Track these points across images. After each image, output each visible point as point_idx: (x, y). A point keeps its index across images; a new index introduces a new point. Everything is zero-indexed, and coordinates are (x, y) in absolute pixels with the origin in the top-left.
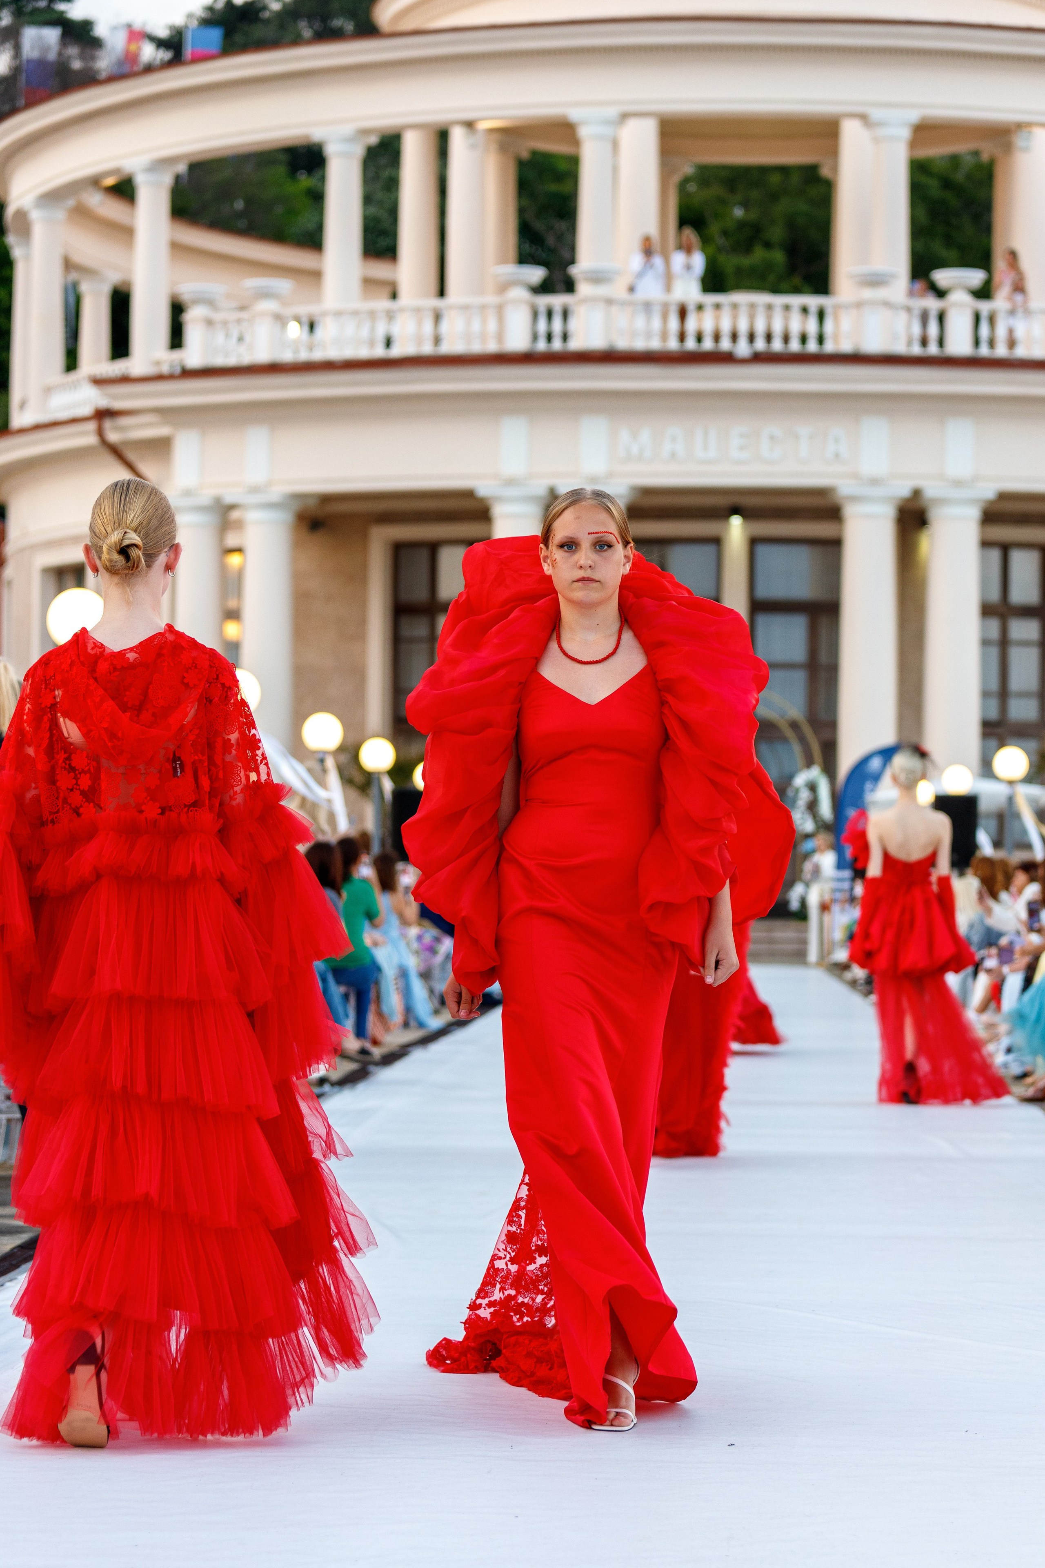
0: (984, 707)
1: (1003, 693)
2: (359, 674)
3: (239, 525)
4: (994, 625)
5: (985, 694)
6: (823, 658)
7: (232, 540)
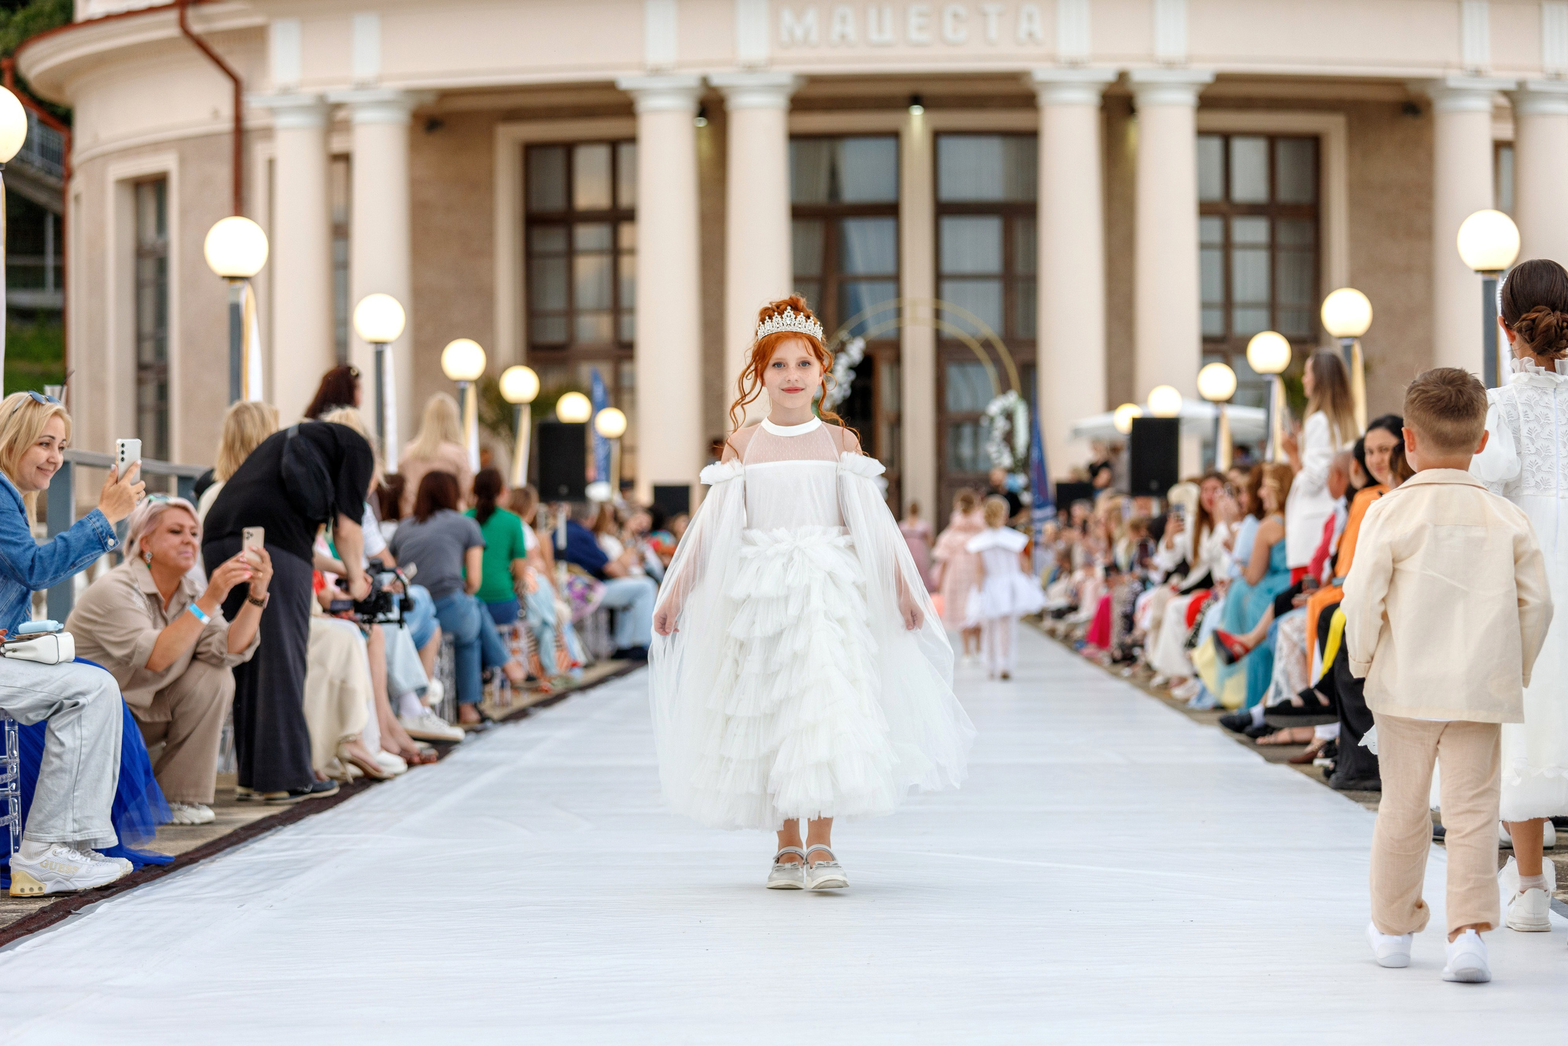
0: (1204, 321)
1: (1228, 304)
2: (487, 296)
3: (345, 127)
4: (1215, 226)
5: (1205, 306)
6: (1020, 268)
7: (338, 145)
